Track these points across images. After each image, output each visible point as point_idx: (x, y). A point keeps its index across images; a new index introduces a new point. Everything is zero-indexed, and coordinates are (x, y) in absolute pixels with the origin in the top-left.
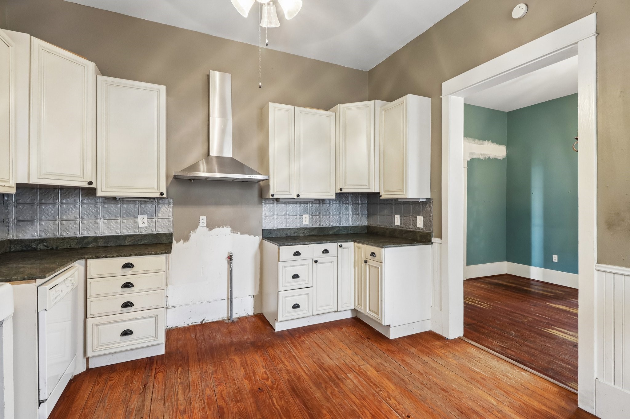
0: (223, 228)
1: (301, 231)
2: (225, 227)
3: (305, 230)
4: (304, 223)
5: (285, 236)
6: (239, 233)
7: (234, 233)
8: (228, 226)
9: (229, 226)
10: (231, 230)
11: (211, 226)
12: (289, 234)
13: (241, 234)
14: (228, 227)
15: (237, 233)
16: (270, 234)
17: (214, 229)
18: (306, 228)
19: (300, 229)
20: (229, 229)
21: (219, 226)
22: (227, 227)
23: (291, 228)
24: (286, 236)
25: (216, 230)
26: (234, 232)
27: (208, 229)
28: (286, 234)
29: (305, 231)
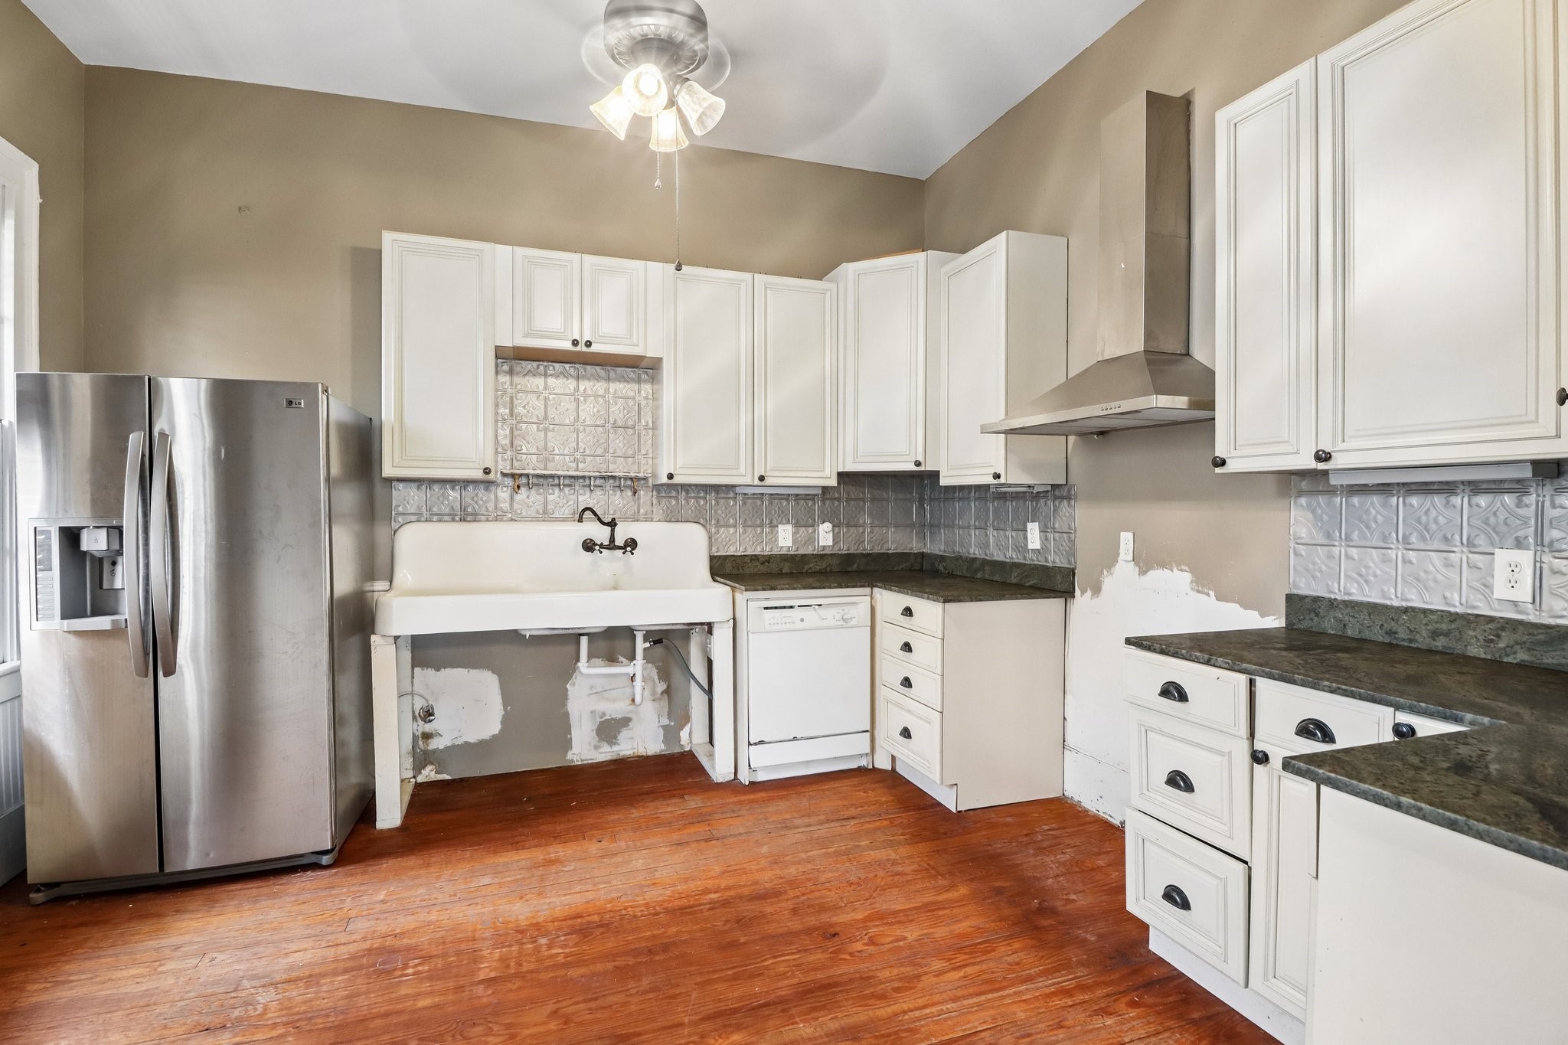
0: (1172, 571)
1: (1471, 633)
2: (1175, 570)
3: (1503, 629)
4: (1501, 591)
5: (1381, 639)
6: (1212, 593)
7: (1198, 591)
8: (1183, 567)
9: (1187, 568)
10: (1192, 582)
11: (1144, 562)
12: (1403, 634)
13: (1220, 598)
14: (1185, 571)
15: (1208, 595)
16: (1312, 615)
17: (1151, 571)
18: (1508, 621)
19: (1469, 622)
20: (1187, 577)
21: (1163, 565)
22: (1182, 570)
23: (1413, 609)
24: (1387, 640)
25: (1156, 575)
26: (1200, 589)
27: (1137, 569)
28: (1390, 633)
29: (1498, 636)
